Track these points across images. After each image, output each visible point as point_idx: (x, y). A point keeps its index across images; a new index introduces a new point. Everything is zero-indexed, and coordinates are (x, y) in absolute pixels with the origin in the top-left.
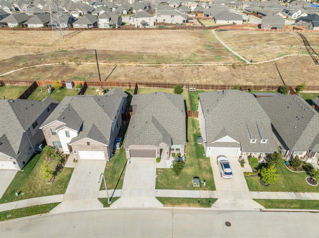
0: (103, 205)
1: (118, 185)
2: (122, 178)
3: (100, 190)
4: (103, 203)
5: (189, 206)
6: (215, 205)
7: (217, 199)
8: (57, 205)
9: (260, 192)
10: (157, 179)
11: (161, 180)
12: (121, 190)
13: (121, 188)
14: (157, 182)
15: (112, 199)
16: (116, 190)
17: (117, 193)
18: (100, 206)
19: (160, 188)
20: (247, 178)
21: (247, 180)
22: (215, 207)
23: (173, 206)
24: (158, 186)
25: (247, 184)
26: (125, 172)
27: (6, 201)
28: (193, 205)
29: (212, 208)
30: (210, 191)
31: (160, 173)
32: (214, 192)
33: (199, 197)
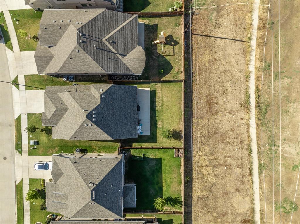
0: (13, 80)
1: (29, 87)
2: (35, 88)
3: (24, 75)
4: (14, 80)
5: (15, 136)
6: (17, 153)
7: (22, 155)
8: (11, 50)
9: (29, 185)
10: (35, 114)
11: (34, 117)
12: (25, 89)
13: (26, 89)
14: (33, 114)
15: (18, 85)
16: (25, 86)
17: (23, 88)
18: (13, 78)
19: (28, 117)
20: (39, 180)
21: (38, 179)
22: (16, 152)
23: (15, 126)
24: (29, 115)
25: (35, 179)
26: (40, 90)
27: (12, 15)
28: (16, 138)
29: (15, 151)
30: (28, 151)
31: (40, 116)
32: (27, 154)
33: (23, 143)
